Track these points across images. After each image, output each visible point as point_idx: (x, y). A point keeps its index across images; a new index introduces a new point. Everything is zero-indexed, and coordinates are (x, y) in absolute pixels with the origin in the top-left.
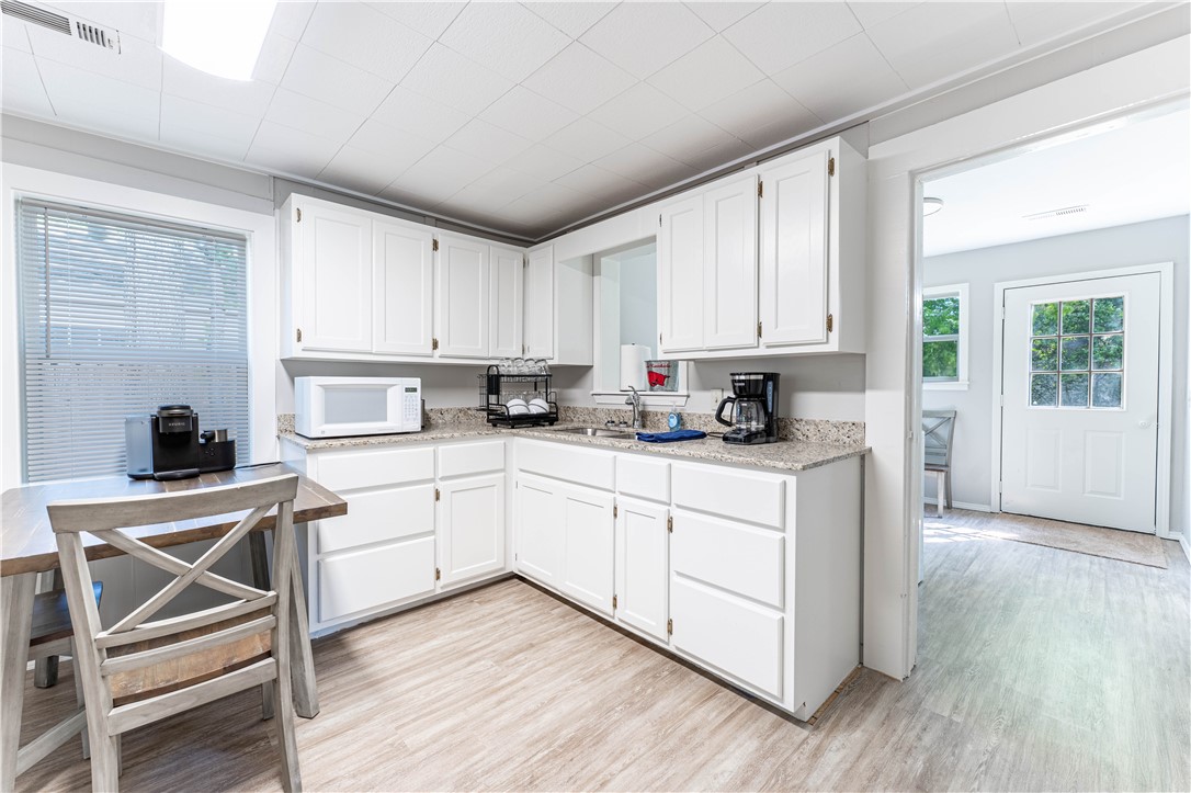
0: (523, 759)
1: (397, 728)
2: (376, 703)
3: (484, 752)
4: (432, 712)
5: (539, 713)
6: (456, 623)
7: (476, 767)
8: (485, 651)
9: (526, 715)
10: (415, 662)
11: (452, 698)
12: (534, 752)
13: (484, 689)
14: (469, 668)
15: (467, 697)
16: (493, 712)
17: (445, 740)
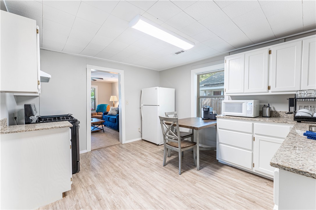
0: (199, 205)
1: (200, 181)
2: (206, 176)
3: (199, 197)
4: (207, 185)
5: (219, 207)
6: (250, 182)
7: (194, 196)
8: (239, 190)
9: (216, 204)
10: (225, 179)
11: (214, 188)
12: (202, 207)
13: (222, 193)
14: (229, 189)
15: (216, 190)
16: (213, 196)
17: (199, 189)
